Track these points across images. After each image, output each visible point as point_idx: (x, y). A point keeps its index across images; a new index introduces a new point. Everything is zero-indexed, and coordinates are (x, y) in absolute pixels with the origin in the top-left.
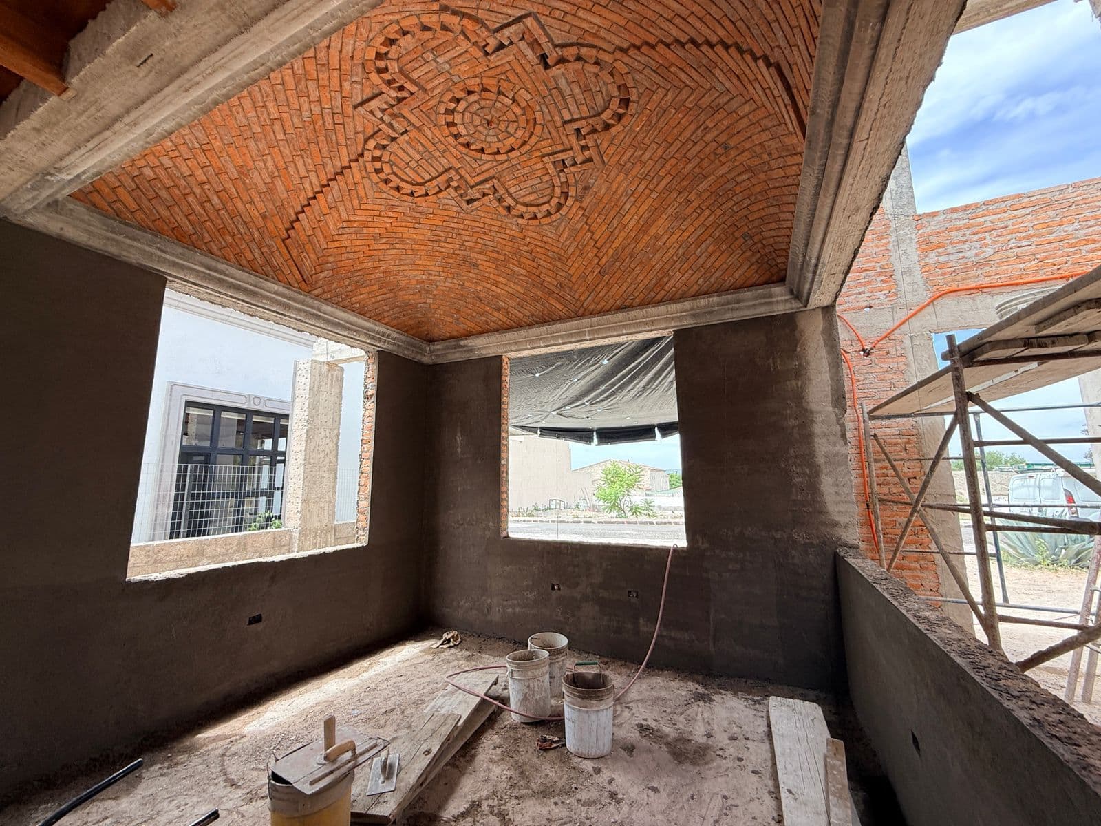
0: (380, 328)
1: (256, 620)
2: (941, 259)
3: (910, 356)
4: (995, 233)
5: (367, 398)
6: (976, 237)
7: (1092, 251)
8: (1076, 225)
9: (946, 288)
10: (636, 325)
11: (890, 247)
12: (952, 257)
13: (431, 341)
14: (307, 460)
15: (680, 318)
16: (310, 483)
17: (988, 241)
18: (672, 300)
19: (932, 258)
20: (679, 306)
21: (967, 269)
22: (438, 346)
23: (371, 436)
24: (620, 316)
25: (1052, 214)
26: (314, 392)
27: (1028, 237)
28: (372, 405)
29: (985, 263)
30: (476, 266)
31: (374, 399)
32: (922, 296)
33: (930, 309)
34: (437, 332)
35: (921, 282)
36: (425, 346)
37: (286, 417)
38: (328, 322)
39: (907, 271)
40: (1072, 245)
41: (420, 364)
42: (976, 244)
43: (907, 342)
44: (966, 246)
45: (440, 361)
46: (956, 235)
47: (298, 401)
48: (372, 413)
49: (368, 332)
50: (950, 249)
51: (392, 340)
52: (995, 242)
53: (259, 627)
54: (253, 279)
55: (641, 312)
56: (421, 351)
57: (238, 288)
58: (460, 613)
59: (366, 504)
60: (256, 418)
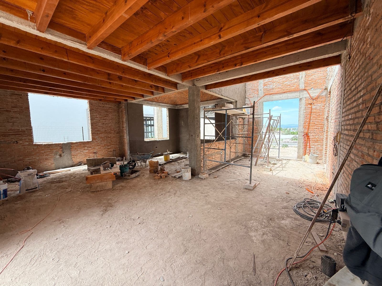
0: (168, 105)
1: (156, 147)
2: (266, 88)
3: (259, 107)
4: (275, 83)
5: (167, 116)
6: (272, 83)
7: (289, 87)
8: (288, 82)
9: (266, 94)
10: (209, 103)
11: (259, 85)
12: (268, 87)
13: (177, 105)
14: (158, 126)
15: (215, 103)
16: (159, 130)
17: (274, 84)
18: (214, 100)
19: (265, 87)
20: (215, 101)
21: (270, 90)
22: (178, 106)
23: (168, 123)
24: (206, 102)
25: (285, 79)
26: (158, 113)
27: (280, 84)
28: (168, 117)
29: (273, 89)
30: (183, 93)
31: (168, 116)
32: (263, 95)
33: (263, 98)
34: (178, 104)
35: (263, 92)
36: (176, 106)
37: (153, 118)
38: (161, 106)
39: (261, 90)
40: (287, 86)
41: (175, 109)
42: (272, 85)
43: (259, 104)
44: (271, 85)
45: (179, 108)
46: (269, 83)
47: (155, 115)
48: (168, 119)
49: (166, 106)
50: (268, 86)
51: (170, 106)
52: (275, 85)
53: (157, 148)
54: (152, 102)
55: (209, 101)
56: (175, 107)
57: (150, 104)
58: (184, 151)
59: (168, 133)
60: (147, 118)
